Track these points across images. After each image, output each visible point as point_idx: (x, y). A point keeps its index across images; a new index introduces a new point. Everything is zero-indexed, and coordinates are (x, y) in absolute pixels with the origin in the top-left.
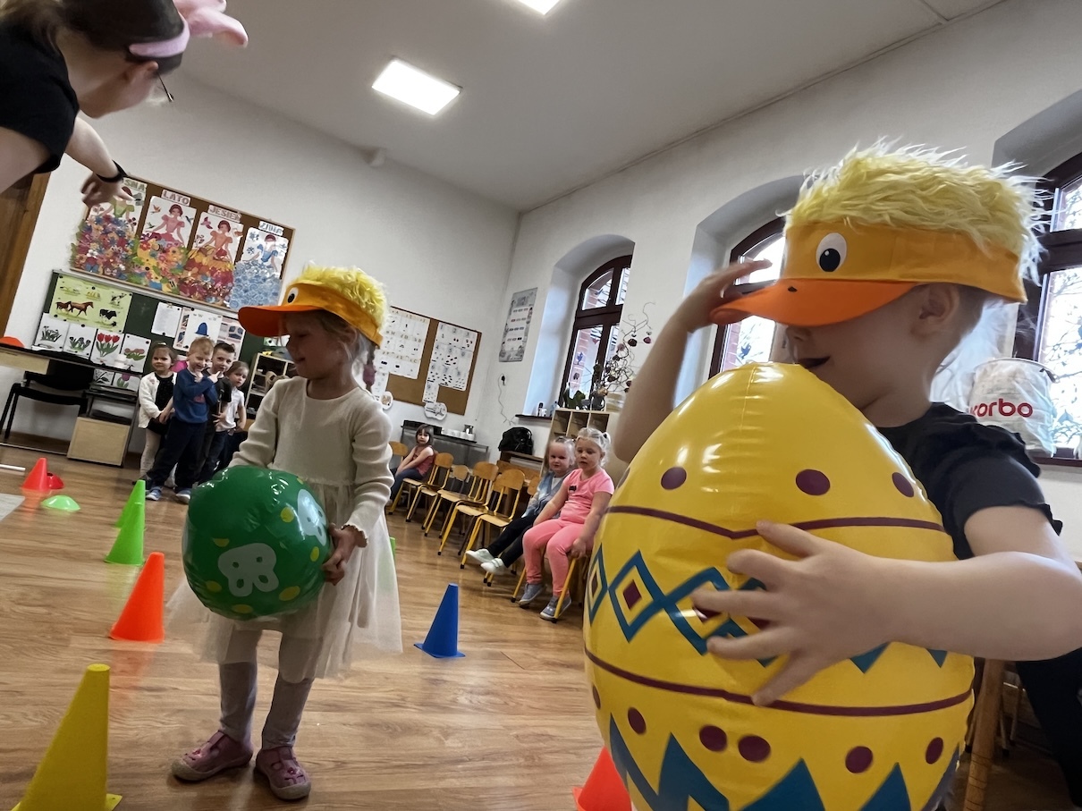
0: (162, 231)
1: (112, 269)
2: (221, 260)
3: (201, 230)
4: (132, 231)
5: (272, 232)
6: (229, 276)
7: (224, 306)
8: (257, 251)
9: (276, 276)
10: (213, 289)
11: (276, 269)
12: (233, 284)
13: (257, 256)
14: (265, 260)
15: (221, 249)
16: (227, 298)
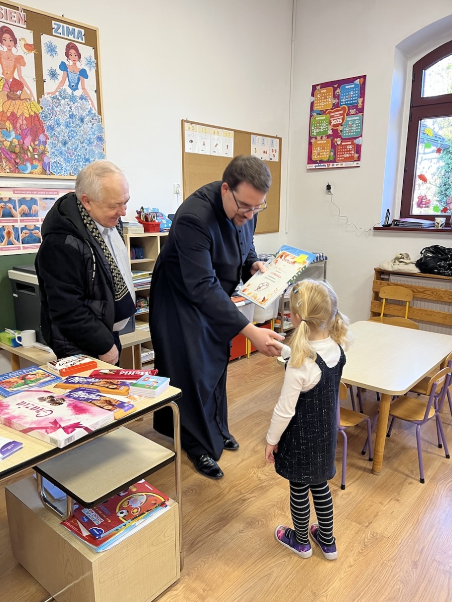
5: (71, 37)
6: (37, 123)
7: (46, 174)
8: (60, 73)
9: (93, 112)
10: (24, 150)
11: (90, 99)
12: (46, 136)
13: (63, 83)
14: (74, 88)
15: (14, 78)
16: (46, 160)
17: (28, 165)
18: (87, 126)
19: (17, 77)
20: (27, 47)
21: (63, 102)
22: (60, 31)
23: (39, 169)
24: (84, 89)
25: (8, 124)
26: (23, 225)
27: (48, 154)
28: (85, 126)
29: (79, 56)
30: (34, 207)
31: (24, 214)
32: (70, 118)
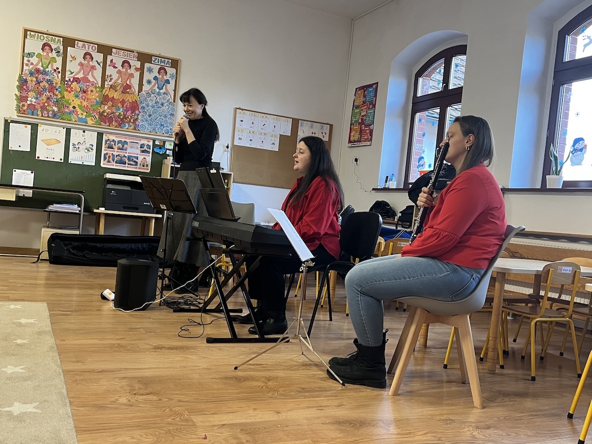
0: (80, 76)
1: (48, 111)
2: (128, 93)
3: (110, 71)
4: (57, 78)
5: (163, 64)
6: (136, 105)
7: (135, 130)
8: (153, 82)
9: (171, 101)
10: (125, 117)
11: (170, 95)
12: (139, 111)
13: (154, 86)
14: (160, 89)
15: (127, 84)
16: (137, 123)
17: (127, 125)
18: (165, 108)
19: (128, 83)
20: (137, 69)
21: (153, 95)
22: (157, 61)
23: (132, 127)
24: (166, 89)
25: (119, 104)
26: (118, 154)
27: (139, 121)
28: (164, 108)
29: (166, 73)
30: (126, 146)
31: (119, 149)
32: (155, 103)
